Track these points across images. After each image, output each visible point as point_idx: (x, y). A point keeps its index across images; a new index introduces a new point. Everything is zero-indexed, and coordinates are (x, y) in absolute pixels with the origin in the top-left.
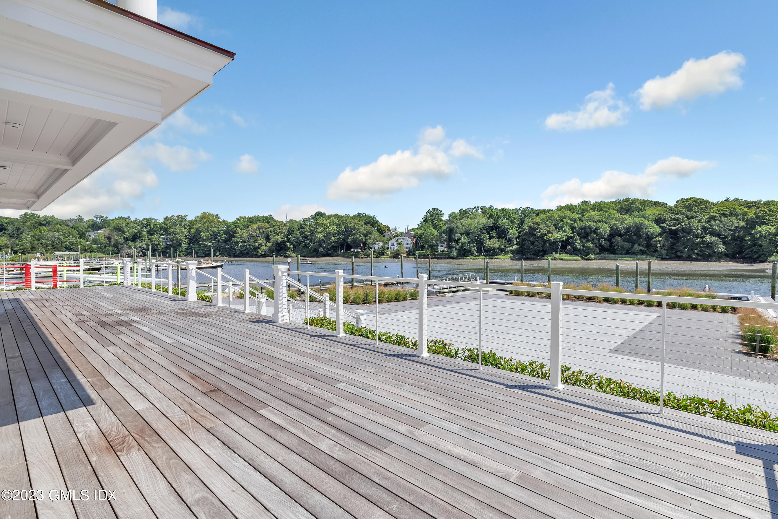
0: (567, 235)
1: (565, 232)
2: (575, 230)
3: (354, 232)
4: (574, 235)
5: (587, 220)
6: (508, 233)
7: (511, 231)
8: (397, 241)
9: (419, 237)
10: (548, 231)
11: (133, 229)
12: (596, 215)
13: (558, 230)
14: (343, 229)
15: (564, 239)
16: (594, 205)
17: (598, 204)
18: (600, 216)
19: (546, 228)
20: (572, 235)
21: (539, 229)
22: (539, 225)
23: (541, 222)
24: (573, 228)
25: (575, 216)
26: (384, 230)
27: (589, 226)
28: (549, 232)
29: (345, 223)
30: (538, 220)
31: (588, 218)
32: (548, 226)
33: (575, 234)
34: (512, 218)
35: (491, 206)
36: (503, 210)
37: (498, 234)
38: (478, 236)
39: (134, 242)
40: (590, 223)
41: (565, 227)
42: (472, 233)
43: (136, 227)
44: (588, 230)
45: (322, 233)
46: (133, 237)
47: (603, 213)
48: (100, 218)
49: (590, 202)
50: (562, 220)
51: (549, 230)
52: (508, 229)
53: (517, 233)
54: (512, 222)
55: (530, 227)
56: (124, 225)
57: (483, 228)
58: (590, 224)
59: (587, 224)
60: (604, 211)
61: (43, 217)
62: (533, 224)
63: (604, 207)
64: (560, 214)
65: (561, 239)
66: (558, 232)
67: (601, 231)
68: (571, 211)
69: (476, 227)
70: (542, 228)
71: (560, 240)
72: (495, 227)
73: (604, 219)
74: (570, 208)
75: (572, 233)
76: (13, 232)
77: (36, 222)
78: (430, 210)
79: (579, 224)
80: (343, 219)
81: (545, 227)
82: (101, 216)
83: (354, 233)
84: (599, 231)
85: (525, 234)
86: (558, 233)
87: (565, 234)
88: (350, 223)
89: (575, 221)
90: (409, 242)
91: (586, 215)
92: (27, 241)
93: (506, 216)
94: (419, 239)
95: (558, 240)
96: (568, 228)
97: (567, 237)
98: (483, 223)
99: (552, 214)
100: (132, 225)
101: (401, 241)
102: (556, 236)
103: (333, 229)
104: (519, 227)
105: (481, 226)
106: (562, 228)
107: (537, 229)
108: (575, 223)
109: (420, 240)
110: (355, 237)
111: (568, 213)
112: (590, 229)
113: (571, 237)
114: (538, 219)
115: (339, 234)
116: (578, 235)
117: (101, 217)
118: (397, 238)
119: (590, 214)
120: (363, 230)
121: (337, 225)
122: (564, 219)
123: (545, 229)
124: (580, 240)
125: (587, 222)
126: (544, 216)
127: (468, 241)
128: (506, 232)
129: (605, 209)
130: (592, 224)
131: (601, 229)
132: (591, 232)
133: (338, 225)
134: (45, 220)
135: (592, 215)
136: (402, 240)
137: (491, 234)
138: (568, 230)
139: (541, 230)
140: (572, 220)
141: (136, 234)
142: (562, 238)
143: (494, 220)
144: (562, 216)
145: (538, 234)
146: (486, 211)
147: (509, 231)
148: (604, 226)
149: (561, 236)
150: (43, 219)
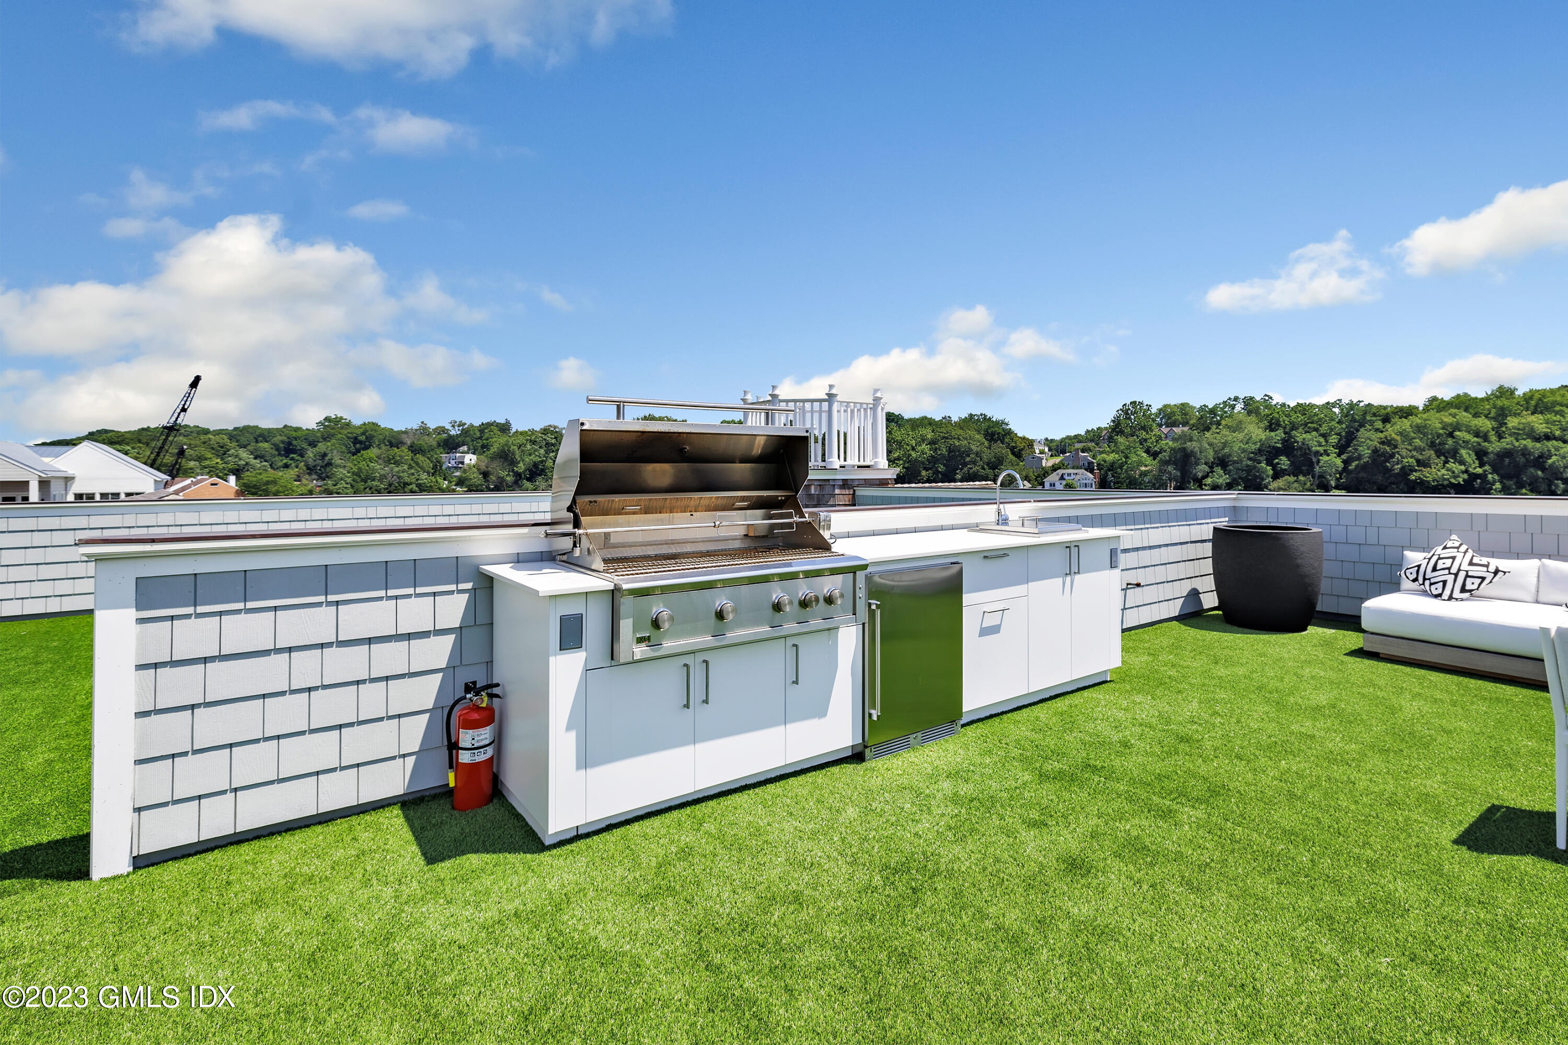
0: (1466, 471)
1: (1462, 462)
2: (1485, 459)
3: (968, 459)
4: (1485, 471)
5: (1518, 434)
6: (1318, 461)
7: (1325, 458)
8: (1062, 478)
9: (1109, 470)
10: (1418, 461)
11: (530, 455)
12: (1538, 423)
13: (1443, 458)
14: (944, 451)
15: (1461, 480)
16: (1528, 397)
17: (1537, 396)
18: (1550, 426)
19: (1415, 453)
20: (1479, 471)
21: (1397, 456)
22: (1396, 447)
23: (1398, 438)
24: (1481, 454)
25: (1485, 424)
26: (1022, 450)
27: (1522, 450)
28: (1422, 463)
29: (947, 438)
30: (1394, 435)
31: (1519, 429)
32: (1420, 450)
33: (1487, 467)
34: (1324, 429)
35: (1268, 396)
36: (1302, 409)
37: (1292, 463)
38: (1249, 469)
39: (532, 482)
40: (1524, 442)
41: (1463, 452)
42: (1235, 462)
43: (536, 450)
44: (1522, 460)
45: (901, 462)
46: (530, 471)
47: (1555, 418)
48: (459, 426)
49: (1516, 389)
50: (1451, 435)
51: (1420, 457)
52: (1317, 453)
53: (1339, 462)
54: (1324, 436)
55: (1375, 451)
56: (516, 448)
57: (1260, 451)
58: (1525, 445)
59: (1517, 444)
60: (1556, 413)
61: (360, 427)
62: (1383, 443)
63: (1555, 403)
64: (1446, 420)
65: (1453, 481)
66: (1446, 462)
67: (1554, 462)
68: (1471, 411)
69: (1244, 451)
70: (1404, 453)
71: (1450, 482)
72: (1288, 448)
73: (1558, 433)
74: (1463, 403)
75: (1480, 467)
76: (315, 461)
77: (349, 438)
78: (1125, 405)
79: (1495, 446)
80: (943, 430)
81: (1410, 451)
82: (460, 422)
83: (970, 461)
84: (1550, 461)
85: (1364, 467)
86: (1444, 466)
87: (1463, 468)
88: (959, 439)
89: (1486, 438)
90: (1089, 482)
91: (1512, 422)
92: (347, 484)
93: (1312, 423)
94: (1109, 473)
95: (1446, 483)
96: (1469, 455)
97: (1469, 475)
98: (1261, 440)
99: (1425, 420)
100: (529, 447)
101: (1069, 478)
102: (1439, 473)
103: (923, 453)
104: (1342, 449)
105: (1254, 447)
106: (1453, 454)
107: (1392, 456)
108: (1485, 441)
109: (1113, 476)
110: (971, 471)
111: (1464, 417)
112: (1524, 455)
113: (1477, 476)
114: (1391, 431)
115: (935, 464)
116: (1495, 470)
117: (461, 424)
118: (1060, 472)
119: (1524, 421)
120: (987, 455)
121: (929, 444)
122: (1457, 433)
123: (1411, 457)
124: (1501, 482)
125: (1517, 440)
126: (1405, 424)
127: (1228, 481)
128: (1314, 460)
129: (1557, 408)
130: (1529, 443)
131: (1554, 458)
132: (1526, 466)
133: (932, 442)
134: (363, 434)
135: (1529, 423)
136: (1073, 477)
137: (1278, 464)
138: (1469, 460)
139: (1403, 457)
140: (1477, 435)
141: (535, 465)
142: (1455, 477)
143: (1285, 433)
144: (1451, 424)
145: (1396, 467)
146: (1258, 408)
147: (1321, 458)
148: (1562, 451)
149: (1453, 472)
150: (361, 430)
